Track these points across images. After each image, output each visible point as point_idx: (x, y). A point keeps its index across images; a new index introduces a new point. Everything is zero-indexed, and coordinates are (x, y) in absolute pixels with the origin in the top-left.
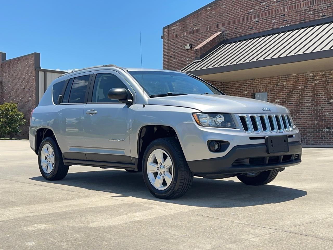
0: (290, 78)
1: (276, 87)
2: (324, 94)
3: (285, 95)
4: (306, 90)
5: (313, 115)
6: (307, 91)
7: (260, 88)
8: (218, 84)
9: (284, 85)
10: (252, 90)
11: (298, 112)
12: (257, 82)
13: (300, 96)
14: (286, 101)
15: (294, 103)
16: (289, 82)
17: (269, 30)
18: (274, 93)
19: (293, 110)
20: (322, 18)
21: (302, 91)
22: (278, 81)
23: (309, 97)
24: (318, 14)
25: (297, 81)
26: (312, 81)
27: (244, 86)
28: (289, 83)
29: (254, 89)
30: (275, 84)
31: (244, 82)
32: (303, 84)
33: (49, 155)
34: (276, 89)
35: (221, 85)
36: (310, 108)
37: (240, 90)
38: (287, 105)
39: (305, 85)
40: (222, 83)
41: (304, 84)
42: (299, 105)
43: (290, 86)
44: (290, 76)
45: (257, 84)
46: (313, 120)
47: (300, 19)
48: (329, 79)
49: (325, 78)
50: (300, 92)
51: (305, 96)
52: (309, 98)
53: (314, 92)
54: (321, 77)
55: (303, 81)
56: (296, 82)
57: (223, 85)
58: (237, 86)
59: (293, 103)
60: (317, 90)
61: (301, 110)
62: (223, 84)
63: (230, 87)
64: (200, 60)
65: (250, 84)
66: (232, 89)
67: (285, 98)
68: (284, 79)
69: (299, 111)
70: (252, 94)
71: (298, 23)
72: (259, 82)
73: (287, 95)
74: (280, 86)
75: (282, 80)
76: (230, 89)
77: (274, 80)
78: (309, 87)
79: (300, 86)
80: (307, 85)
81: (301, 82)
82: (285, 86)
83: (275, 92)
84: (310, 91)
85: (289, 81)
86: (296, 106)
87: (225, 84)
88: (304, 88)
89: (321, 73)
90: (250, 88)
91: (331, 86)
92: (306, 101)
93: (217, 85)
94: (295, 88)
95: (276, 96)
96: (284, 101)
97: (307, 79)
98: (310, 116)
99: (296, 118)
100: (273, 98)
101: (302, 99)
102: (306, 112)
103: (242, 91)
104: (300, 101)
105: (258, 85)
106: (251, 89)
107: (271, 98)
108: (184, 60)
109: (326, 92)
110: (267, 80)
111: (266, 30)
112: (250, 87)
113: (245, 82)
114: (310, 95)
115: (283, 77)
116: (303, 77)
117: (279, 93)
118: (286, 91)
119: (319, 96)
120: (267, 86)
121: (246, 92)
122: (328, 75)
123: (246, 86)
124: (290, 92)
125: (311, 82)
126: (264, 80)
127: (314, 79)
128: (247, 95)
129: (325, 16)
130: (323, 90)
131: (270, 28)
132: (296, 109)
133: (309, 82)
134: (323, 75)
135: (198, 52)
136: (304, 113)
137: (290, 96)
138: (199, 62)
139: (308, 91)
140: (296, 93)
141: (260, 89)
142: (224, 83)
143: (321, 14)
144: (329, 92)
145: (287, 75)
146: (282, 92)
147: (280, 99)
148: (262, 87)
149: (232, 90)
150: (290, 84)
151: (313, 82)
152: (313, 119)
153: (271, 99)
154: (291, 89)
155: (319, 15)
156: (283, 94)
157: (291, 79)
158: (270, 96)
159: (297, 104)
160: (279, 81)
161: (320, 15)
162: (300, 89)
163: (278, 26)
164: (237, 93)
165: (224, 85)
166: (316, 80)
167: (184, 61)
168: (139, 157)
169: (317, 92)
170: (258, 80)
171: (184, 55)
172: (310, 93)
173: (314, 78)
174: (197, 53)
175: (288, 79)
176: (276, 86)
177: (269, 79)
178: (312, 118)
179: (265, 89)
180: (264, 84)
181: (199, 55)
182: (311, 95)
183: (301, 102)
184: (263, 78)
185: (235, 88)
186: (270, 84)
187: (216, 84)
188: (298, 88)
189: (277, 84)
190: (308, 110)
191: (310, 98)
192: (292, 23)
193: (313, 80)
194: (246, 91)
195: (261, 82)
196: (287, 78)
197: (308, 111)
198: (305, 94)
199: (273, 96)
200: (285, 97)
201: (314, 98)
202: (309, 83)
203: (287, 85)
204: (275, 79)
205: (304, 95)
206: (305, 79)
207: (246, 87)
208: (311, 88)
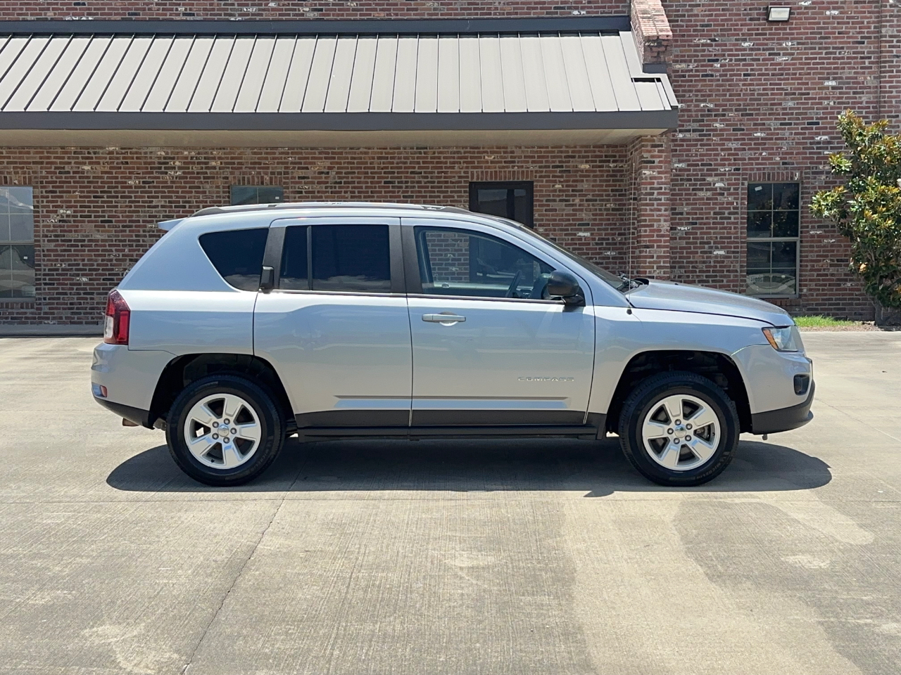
0: (101, 155)
1: (58, 175)
2: (195, 204)
3: (87, 200)
4: (147, 189)
6: (151, 192)
7: (8, 173)
9: (83, 173)
11: (127, 243)
13: (133, 205)
14: (93, 214)
16: (97, 166)
17: (29, 19)
18: (55, 192)
19: (114, 239)
20: (184, 18)
21: (137, 192)
22: (66, 160)
23: (157, 209)
24: (175, 7)
25: (122, 166)
26: (163, 170)
28: (99, 168)
30: (56, 168)
32: (139, 174)
34: (58, 180)
38: (93, 224)
39: (145, 178)
41: (141, 175)
42: (131, 226)
43: (102, 178)
44: (101, 151)
47: (122, 9)
48: (206, 168)
49: (196, 165)
50: (133, 195)
51: (146, 204)
52: (156, 211)
53: (171, 197)
54: (187, 163)
55: (138, 168)
56: (120, 168)
59: (114, 219)
60: (178, 192)
61: (134, 238)
67: (90, 207)
68: (83, 158)
69: (129, 241)
71: (119, 18)
72: (4, 158)
73: (92, 199)
74: (72, 175)
75: (78, 158)
77: (52, 156)
78: (155, 184)
79: (130, 178)
80: (149, 177)
81: (133, 168)
82: (86, 175)
83: (58, 190)
84: (160, 195)
85: (99, 163)
86: (121, 228)
88: (141, 184)
89: (186, 153)
91: (214, 186)
92: (150, 217)
94: (116, 182)
95: (59, 200)
96: (86, 214)
97: (150, 163)
99: (121, 257)
100: (51, 204)
101: (138, 212)
104: (132, 216)
107: (45, 204)
109: (201, 199)
110: (29, 153)
111: (21, 18)
114: (160, 204)
115: (79, 150)
117: (69, 192)
118: (89, 187)
119: (185, 207)
120: (31, 171)
122: (205, 158)
124: (101, 192)
125: (162, 173)
126: (20, 153)
127: (169, 165)
129: (193, 15)
130: (193, 194)
131: (32, 15)
132: (123, 236)
133: (156, 172)
134: (192, 158)
136: (146, 246)
137: (102, 202)
139: (153, 194)
140: (119, 195)
141: (8, 176)
143: (182, 9)
144: (208, 200)
145: (94, 148)
146: (79, 189)
147: (73, 209)
148: (16, 173)
150: (102, 173)
153: (43, 207)
154: (106, 185)
155: (177, 10)
156: (83, 194)
157: (106, 158)
158: (42, 197)
159: (125, 224)
160: (69, 161)
161: (179, 9)
162: (131, 187)
163: (60, 14)
166: (174, 168)
169: (177, 197)
172: (160, 199)
173: (167, 163)
175: (96, 158)
176: (60, 173)
177: (37, 153)
179: (25, 178)
180: (20, 163)
182: (163, 203)
183: (134, 219)
184: (18, 148)
186: (39, 166)
188: (125, 182)
189: (64, 168)
191: (159, 212)
192: (102, 14)
193: (165, 168)
195: (9, 157)
196: (94, 156)
198: (147, 199)
199: (50, 199)
200: (87, 204)
201: (169, 212)
202: (155, 175)
203: (94, 173)
204: (57, 153)
205: (143, 202)
206: (145, 163)
208: (162, 187)
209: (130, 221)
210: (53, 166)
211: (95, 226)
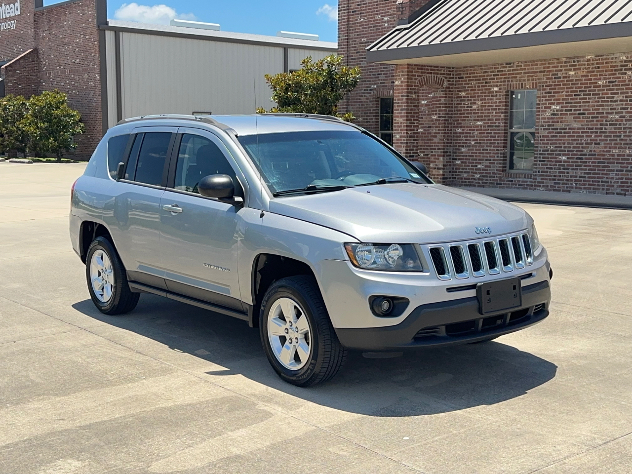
0: (582, 63)
1: (553, 80)
3: (570, 98)
4: (611, 87)
5: (622, 138)
6: (613, 90)
7: (524, 80)
8: (442, 72)
9: (569, 77)
10: (508, 85)
11: (594, 130)
12: (518, 70)
13: (600, 100)
14: (573, 109)
15: (588, 114)
16: (579, 71)
18: (550, 93)
19: (586, 127)
21: (604, 90)
22: (559, 68)
23: (616, 103)
25: (595, 70)
26: (623, 71)
27: (494, 75)
28: (580, 73)
29: (512, 83)
30: (553, 75)
31: (492, 68)
32: (607, 75)
33: (104, 270)
34: (553, 84)
35: (448, 72)
36: (616, 124)
37: (484, 84)
38: (573, 116)
40: (451, 69)
41: (608, 77)
42: (597, 117)
43: (581, 80)
44: (582, 59)
45: (518, 74)
46: (621, 148)
50: (601, 92)
51: (609, 100)
52: (616, 105)
53: (627, 93)
55: (606, 71)
56: (594, 72)
57: (452, 73)
58: (480, 76)
59: (586, 112)
61: (599, 127)
62: (452, 71)
63: (466, 78)
64: (408, 26)
65: (504, 73)
66: (469, 80)
67: (571, 103)
68: (570, 66)
69: (596, 129)
70: (507, 92)
72: (522, 69)
73: (574, 97)
74: (562, 79)
75: (567, 66)
76: (466, 81)
77: (551, 66)
78: (617, 83)
79: (600, 79)
80: (613, 78)
81: (603, 71)
82: (571, 79)
83: (552, 91)
84: (619, 91)
85: (579, 69)
86: (591, 119)
87: (456, 71)
88: (607, 84)
90: (505, 81)
92: (611, 109)
93: (441, 74)
94: (590, 83)
95: (553, 98)
96: (569, 108)
97: (614, 66)
98: (616, 140)
99: (589, 141)
100: (547, 102)
101: (603, 106)
102: (610, 132)
103: (489, 86)
104: (599, 109)
105: (520, 75)
106: (507, 83)
107: (544, 102)
108: (380, 20)
110: (537, 65)
112: (504, 78)
113: (495, 68)
114: (619, 99)
115: (568, 60)
116: (606, 63)
117: (559, 92)
118: (573, 88)
120: (537, 78)
121: (496, 89)
123: (497, 77)
124: (580, 91)
125: (622, 74)
126: (532, 65)
127: (628, 67)
128: (498, 94)
132: (592, 125)
133: (618, 73)
135: (404, 9)
136: (606, 132)
137: (580, 99)
138: (405, 29)
139: (615, 91)
140: (592, 93)
141: (524, 83)
142: (455, 69)
145: (577, 57)
146: (566, 90)
147: (561, 105)
148: (528, 80)
149: (469, 84)
150: (582, 76)
151: (626, 74)
152: (623, 146)
153: (543, 104)
154: (583, 86)
156: (568, 94)
157: (585, 65)
158: (543, 97)
159: (593, 116)
160: (561, 69)
162: (600, 86)
164: (479, 90)
165: (455, 73)
166: (631, 69)
167: (379, 23)
168: (255, 303)
170: (520, 64)
171: (380, 10)
172: (619, 95)
173: (627, 65)
174: (402, 12)
175: (579, 65)
176: (555, 78)
177: (542, 64)
178: (621, 144)
179: (533, 83)
180: (532, 73)
181: (407, 14)
182: (621, 98)
183: (600, 111)
184: (531, 62)
185: (476, 80)
186: (543, 74)
187: (439, 72)
188: (596, 83)
189: (557, 74)
190: (613, 127)
191: (618, 105)
193: (625, 70)
194: (497, 86)
195: (525, 69)
196: (576, 63)
197: (613, 130)
198: (610, 95)
199: (547, 98)
200: (570, 101)
201: (626, 105)
202: (617, 76)
203: (577, 76)
204: (554, 63)
205: (608, 98)
206: (611, 67)
207: (497, 79)
208: (622, 85)
209: (597, 113)
210: (551, 74)
211: (574, 118)
